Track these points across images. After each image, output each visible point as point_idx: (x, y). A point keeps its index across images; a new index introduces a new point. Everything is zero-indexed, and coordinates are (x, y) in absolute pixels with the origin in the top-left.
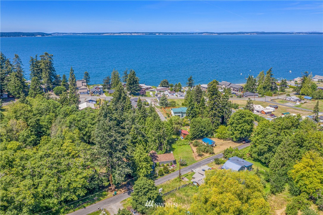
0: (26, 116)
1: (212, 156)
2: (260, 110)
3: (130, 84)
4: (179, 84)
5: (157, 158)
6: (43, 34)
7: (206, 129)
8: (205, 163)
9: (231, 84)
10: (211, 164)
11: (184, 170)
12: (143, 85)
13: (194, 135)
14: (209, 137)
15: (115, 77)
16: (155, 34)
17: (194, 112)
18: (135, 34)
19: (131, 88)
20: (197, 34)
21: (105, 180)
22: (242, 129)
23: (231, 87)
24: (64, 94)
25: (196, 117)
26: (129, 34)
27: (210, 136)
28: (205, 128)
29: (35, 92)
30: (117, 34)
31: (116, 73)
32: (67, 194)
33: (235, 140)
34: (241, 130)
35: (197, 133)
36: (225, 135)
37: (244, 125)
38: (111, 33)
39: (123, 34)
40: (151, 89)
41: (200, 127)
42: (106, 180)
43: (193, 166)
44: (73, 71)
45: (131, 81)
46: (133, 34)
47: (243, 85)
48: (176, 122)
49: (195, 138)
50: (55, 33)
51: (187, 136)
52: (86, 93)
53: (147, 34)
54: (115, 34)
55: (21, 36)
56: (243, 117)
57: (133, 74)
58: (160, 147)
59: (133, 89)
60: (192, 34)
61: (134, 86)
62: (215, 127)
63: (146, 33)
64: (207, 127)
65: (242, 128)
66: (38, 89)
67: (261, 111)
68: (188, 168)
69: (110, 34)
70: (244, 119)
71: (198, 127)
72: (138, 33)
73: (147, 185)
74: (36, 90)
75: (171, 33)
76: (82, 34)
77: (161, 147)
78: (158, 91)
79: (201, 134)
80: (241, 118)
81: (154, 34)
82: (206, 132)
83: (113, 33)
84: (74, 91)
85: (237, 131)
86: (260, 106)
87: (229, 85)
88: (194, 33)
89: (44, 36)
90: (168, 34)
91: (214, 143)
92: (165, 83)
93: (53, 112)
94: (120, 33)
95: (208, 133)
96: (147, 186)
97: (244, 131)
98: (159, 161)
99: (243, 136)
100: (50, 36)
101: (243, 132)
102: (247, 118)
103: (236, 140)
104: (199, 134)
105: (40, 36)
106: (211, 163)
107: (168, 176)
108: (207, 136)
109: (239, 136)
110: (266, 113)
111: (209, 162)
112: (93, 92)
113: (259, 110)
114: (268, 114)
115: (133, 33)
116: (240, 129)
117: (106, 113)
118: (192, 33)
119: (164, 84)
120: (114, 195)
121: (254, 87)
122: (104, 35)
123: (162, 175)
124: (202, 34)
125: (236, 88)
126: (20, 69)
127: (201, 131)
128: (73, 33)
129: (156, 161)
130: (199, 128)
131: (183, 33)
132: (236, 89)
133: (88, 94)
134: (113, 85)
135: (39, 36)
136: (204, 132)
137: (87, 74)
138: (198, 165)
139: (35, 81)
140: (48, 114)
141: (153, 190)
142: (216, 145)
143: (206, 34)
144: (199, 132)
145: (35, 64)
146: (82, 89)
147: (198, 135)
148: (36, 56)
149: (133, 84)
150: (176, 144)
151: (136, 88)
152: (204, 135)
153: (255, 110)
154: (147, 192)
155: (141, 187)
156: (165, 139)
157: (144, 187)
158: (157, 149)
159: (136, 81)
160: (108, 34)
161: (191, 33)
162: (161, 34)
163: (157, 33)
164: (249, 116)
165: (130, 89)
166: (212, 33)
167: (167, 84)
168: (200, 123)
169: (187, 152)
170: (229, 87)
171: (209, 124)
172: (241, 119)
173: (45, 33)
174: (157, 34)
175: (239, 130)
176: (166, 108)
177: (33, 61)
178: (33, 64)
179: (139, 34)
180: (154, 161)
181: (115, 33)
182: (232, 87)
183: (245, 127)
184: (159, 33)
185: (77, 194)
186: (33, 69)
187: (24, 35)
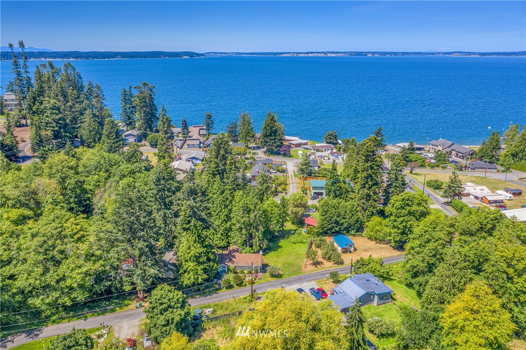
0: (64, 175)
1: (336, 267)
2: (480, 196)
3: (265, 136)
4: (353, 139)
5: (234, 259)
6: (191, 54)
7: (347, 220)
8: (315, 278)
9: (453, 144)
10: (326, 281)
11: (271, 285)
12: (296, 138)
13: (323, 228)
14: (351, 235)
15: (244, 124)
16: (366, 55)
17: (338, 188)
18: (332, 55)
19: (266, 142)
20: (441, 55)
21: (126, 281)
22: (405, 227)
23: (452, 150)
24: (134, 145)
25: (341, 197)
26: (322, 55)
27: (353, 232)
28: (344, 218)
29: (109, 141)
30: (303, 55)
31: (246, 117)
32: (56, 294)
33: (393, 244)
34: (402, 227)
35: (329, 224)
36: (378, 233)
37: (409, 219)
38: (294, 53)
39: (312, 55)
40: (306, 146)
41: (334, 216)
42: (129, 282)
43: (290, 280)
44: (165, 110)
45: (266, 132)
46: (329, 55)
47: (476, 148)
48: (296, 203)
49: (325, 233)
50: (210, 53)
51: (311, 229)
52: (197, 146)
53: (352, 55)
54: (300, 55)
55: (161, 57)
56: (408, 205)
57: (272, 120)
58: (249, 241)
59: (269, 143)
60: (431, 55)
61: (271, 139)
62: (367, 218)
63: (351, 53)
64: (348, 216)
65: (404, 224)
66: (113, 136)
67: (482, 198)
68: (278, 283)
69: (292, 54)
70: (408, 208)
71: (331, 216)
72: (337, 53)
73: (168, 298)
74: (110, 138)
75: (394, 53)
76: (250, 54)
77: (251, 241)
78: (314, 150)
79: (337, 227)
80: (403, 205)
81: (364, 55)
82: (345, 225)
83: (297, 53)
84: (164, 141)
85: (396, 230)
86: (484, 188)
87: (449, 147)
88: (435, 53)
89: (193, 57)
90: (389, 55)
91: (351, 246)
92: (332, 137)
93: (107, 171)
94: (308, 53)
95: (350, 227)
96: (166, 301)
97: (407, 230)
98: (235, 265)
99: (406, 239)
100: (202, 57)
101: (406, 232)
102: (414, 208)
103: (395, 245)
104: (333, 227)
105: (188, 57)
106: (326, 279)
107: (239, 291)
108: (348, 232)
109: (398, 239)
110: (490, 202)
111: (324, 276)
112: (208, 146)
113: (477, 195)
114: (494, 205)
115: (329, 53)
116: (400, 226)
117: (159, 179)
118: (433, 54)
119: (330, 138)
120: (137, 308)
121: (494, 153)
122: (282, 55)
123: (230, 287)
124: (451, 56)
125: (461, 153)
126: (101, 105)
127: (337, 222)
128: (237, 53)
129: (230, 263)
130: (332, 218)
131: (416, 53)
132: (461, 155)
133: (200, 148)
134: (241, 136)
135: (186, 57)
136: (342, 224)
137: (209, 117)
138: (301, 279)
139: (109, 124)
140: (97, 173)
141: (177, 308)
142: (355, 250)
143: (458, 56)
144: (332, 223)
145: (127, 98)
146: (194, 140)
147: (330, 229)
148: (131, 87)
149: (271, 135)
150: (288, 240)
151: (275, 143)
152: (341, 230)
153: (472, 195)
154: (166, 310)
155: (157, 300)
156: (257, 230)
157: (160, 301)
158: (243, 245)
159: (276, 131)
160: (289, 55)
161: (429, 54)
162: (376, 55)
163: (370, 53)
164: (419, 204)
165: (265, 145)
166: (469, 53)
167: (334, 139)
168: (336, 209)
169: (298, 255)
170: (448, 150)
171: (352, 213)
172: (403, 208)
173: (195, 53)
174: (370, 55)
175: (399, 229)
176: (308, 179)
177: (125, 95)
178: (125, 99)
179: (339, 55)
180: (228, 262)
181: (300, 53)
182: (455, 151)
183: (410, 223)
184: (373, 53)
185: (72, 296)
186: (124, 106)
187: (165, 56)
